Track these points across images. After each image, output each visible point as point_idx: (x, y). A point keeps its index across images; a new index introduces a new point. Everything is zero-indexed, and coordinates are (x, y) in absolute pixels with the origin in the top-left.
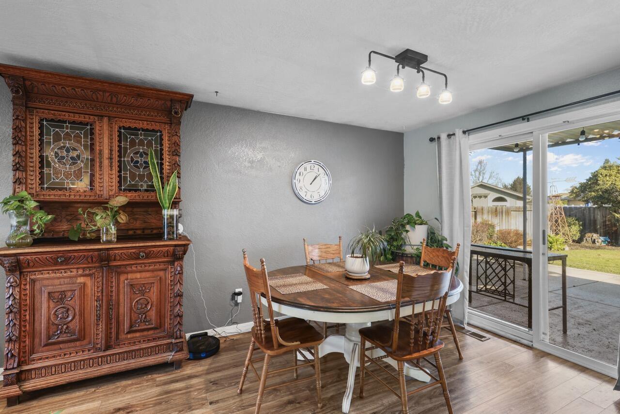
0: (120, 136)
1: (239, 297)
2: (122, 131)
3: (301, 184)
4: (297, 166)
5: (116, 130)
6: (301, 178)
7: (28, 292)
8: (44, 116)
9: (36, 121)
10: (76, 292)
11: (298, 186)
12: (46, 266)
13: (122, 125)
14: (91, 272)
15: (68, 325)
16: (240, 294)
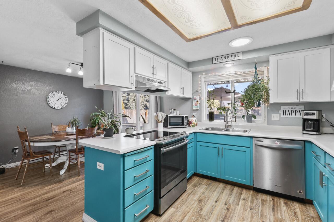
1: (16, 150)
3: (52, 101)
4: (50, 93)
6: (52, 98)
11: (50, 102)
16: (17, 149)
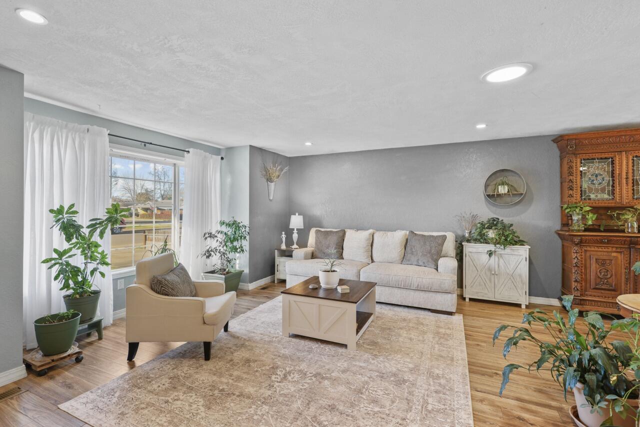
0: (633, 163)
2: (635, 159)
5: (631, 159)
7: (583, 257)
8: (583, 158)
9: (579, 160)
10: (613, 261)
12: (595, 243)
13: (635, 155)
14: (621, 250)
15: (608, 280)
